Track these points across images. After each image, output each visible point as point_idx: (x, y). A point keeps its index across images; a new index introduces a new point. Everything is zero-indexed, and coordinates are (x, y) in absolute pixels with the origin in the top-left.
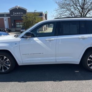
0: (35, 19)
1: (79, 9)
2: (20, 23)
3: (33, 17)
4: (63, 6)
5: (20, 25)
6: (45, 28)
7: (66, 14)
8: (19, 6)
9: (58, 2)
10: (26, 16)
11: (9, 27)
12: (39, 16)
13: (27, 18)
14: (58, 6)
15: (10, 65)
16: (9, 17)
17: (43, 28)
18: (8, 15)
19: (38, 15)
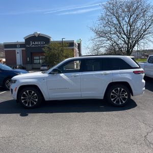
0: (62, 51)
1: (124, 38)
2: (39, 56)
3: (60, 49)
4: (101, 34)
5: (39, 59)
6: (77, 64)
7: (105, 44)
8: (38, 33)
9: (94, 28)
10: (48, 47)
11: (23, 64)
12: (69, 46)
13: (51, 49)
14: (95, 34)
15: (37, 100)
16: (24, 49)
17: (75, 64)
18: (22, 45)
19: (67, 45)
